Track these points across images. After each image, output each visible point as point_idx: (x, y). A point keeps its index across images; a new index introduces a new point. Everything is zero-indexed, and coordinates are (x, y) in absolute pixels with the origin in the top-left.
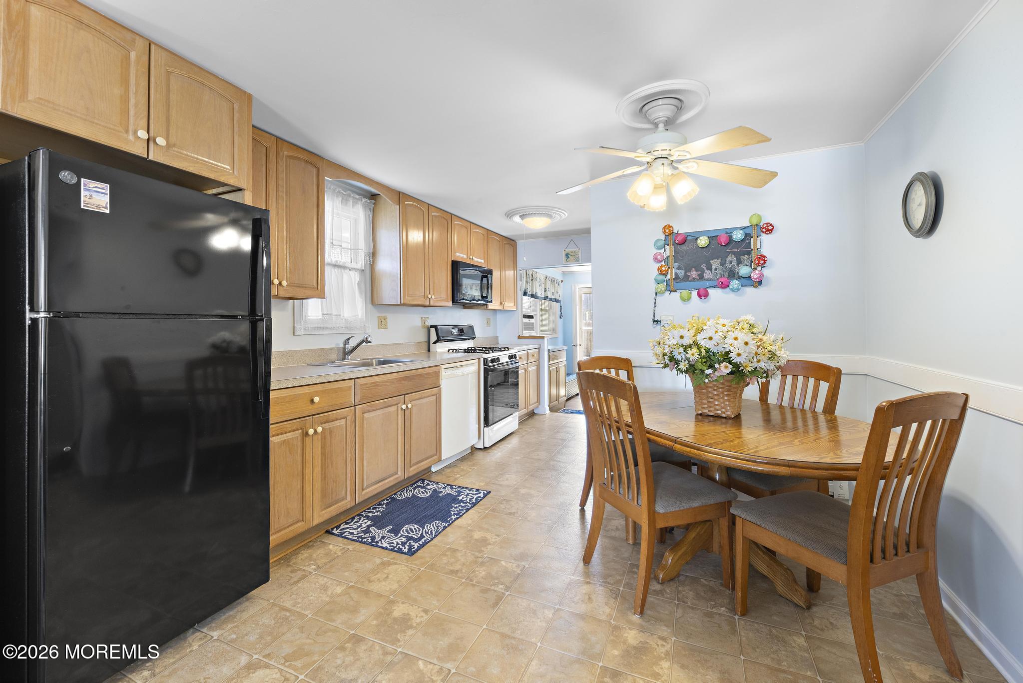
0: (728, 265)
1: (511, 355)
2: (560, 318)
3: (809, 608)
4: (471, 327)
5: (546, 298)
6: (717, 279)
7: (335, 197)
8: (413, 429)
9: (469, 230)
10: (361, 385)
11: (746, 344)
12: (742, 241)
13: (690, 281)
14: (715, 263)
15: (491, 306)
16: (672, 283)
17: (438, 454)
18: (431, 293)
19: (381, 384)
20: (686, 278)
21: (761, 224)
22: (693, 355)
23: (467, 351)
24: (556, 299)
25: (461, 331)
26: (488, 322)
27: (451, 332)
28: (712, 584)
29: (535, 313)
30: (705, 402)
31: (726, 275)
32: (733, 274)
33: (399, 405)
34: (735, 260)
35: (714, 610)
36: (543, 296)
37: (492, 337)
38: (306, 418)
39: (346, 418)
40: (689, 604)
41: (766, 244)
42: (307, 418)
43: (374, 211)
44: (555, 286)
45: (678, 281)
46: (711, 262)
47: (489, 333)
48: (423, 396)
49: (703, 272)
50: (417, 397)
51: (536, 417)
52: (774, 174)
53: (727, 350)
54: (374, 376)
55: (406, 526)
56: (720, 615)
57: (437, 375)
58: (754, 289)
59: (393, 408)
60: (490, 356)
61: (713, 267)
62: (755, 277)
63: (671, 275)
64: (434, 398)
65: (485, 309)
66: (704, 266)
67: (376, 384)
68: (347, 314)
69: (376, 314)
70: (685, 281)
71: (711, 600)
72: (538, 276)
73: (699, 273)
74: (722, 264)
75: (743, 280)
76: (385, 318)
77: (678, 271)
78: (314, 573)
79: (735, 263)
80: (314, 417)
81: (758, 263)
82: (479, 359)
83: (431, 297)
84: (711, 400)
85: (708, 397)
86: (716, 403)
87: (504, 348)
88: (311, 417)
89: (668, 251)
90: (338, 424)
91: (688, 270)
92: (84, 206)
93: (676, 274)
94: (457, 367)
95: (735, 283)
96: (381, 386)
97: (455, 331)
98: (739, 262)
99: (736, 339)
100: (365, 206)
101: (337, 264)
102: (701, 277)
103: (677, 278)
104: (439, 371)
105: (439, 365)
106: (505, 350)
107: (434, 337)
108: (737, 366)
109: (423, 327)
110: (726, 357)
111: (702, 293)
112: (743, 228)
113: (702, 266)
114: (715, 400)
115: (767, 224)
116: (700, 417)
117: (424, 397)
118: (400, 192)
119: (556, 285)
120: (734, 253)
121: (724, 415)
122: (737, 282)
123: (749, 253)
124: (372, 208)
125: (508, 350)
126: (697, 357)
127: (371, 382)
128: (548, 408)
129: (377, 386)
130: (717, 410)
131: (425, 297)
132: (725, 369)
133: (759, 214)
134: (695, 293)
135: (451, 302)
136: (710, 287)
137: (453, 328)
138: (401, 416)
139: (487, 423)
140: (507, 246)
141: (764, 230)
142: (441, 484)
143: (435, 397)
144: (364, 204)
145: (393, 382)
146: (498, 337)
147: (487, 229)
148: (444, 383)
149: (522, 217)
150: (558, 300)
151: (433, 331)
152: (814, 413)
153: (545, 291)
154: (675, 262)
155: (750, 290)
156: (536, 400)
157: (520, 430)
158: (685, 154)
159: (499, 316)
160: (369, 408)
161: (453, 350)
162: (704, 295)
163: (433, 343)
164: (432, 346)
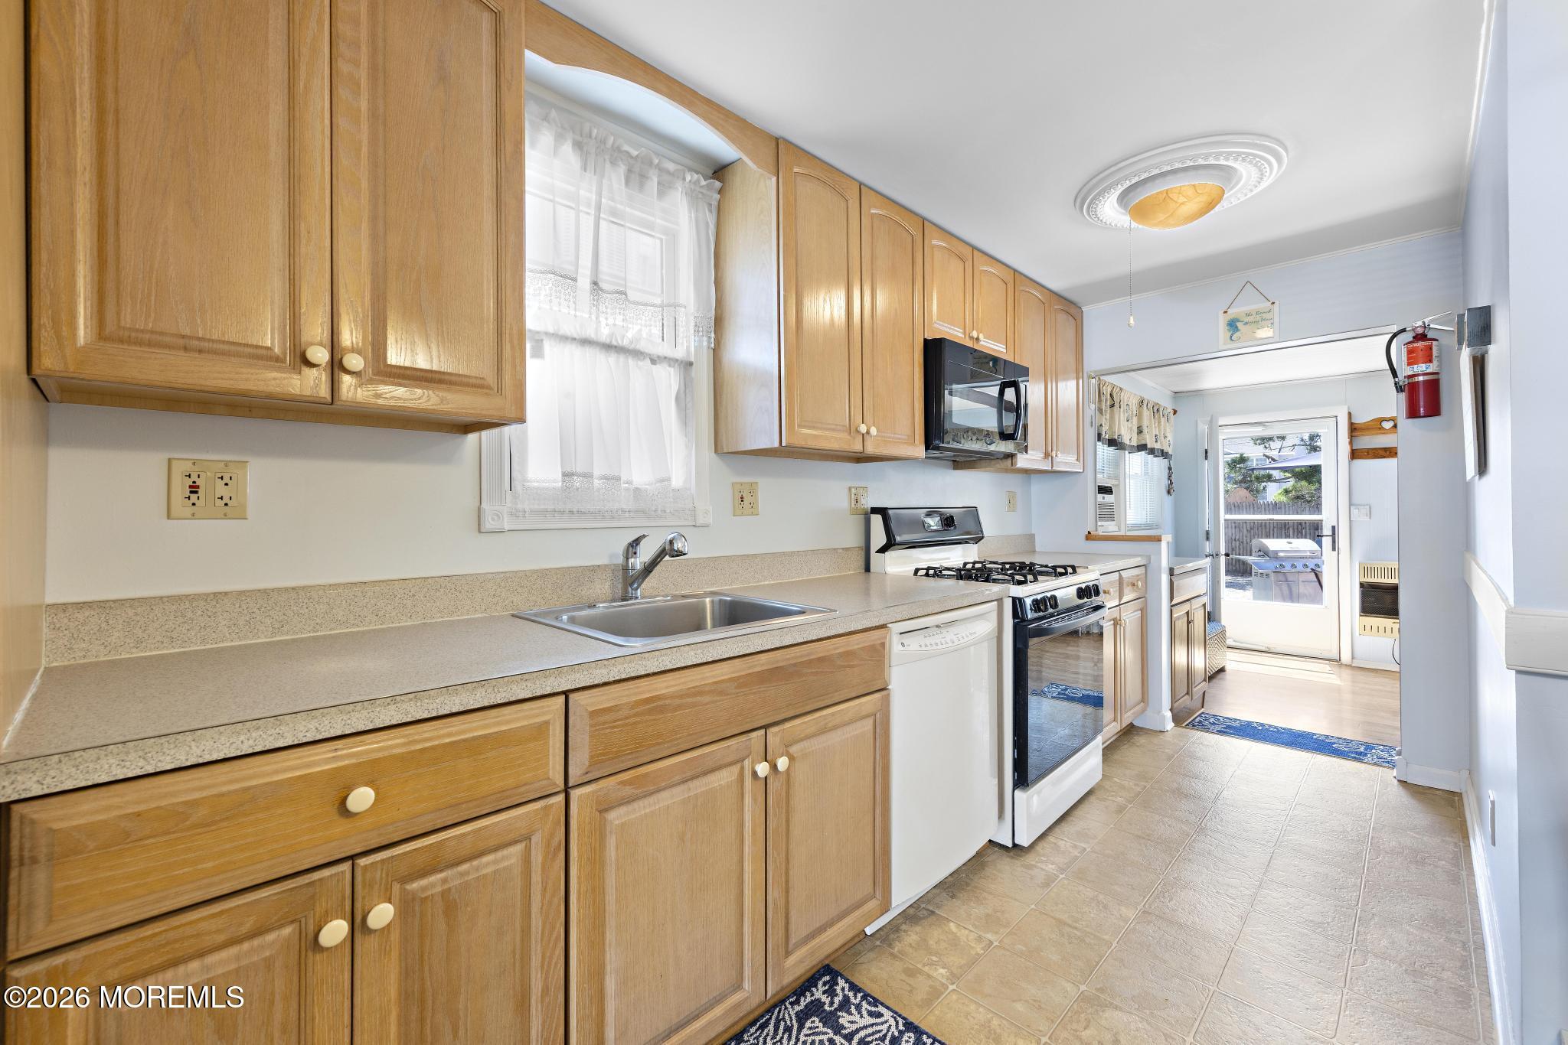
1: (1083, 586)
2: (1169, 492)
4: (973, 512)
5: (1142, 447)
7: (608, 165)
8: (796, 831)
9: (969, 264)
10: (593, 714)
15: (1022, 461)
17: (879, 894)
18: (868, 417)
19: (677, 701)
23: (965, 574)
24: (1162, 451)
25: (948, 522)
26: (1011, 501)
27: (923, 523)
29: (1116, 482)
33: (747, 762)
36: (1134, 443)
37: (1020, 535)
38: (316, 876)
39: (527, 838)
42: (326, 873)
43: (720, 212)
44: (1159, 422)
47: (1014, 526)
48: (830, 725)
50: (812, 730)
51: (1141, 740)
54: (654, 674)
57: (878, 654)
59: (725, 777)
60: (1029, 592)
64: (868, 724)
65: (1006, 471)
67: (655, 706)
68: (640, 474)
69: (728, 477)
72: (1124, 397)
76: (752, 489)
80: (362, 862)
82: (1000, 601)
83: (868, 432)
87: (1064, 567)
88: (346, 867)
90: (489, 870)
94: (938, 626)
96: (679, 707)
97: (933, 522)
100: (693, 197)
101: (614, 343)
104: (883, 645)
105: (884, 626)
106: (1066, 573)
107: (879, 538)
109: (855, 512)
117: (835, 728)
118: (777, 139)
119: (1162, 419)
124: (715, 203)
125: (1074, 571)
127: (634, 699)
128: (1169, 714)
129: (662, 710)
131: (853, 431)
135: (923, 447)
137: (928, 515)
138: (755, 800)
139: (1022, 778)
140: (1062, 317)
143: (869, 722)
144: (692, 191)
145: (721, 693)
146: (1034, 535)
147: (1015, 271)
148: (898, 679)
150: (1167, 453)
151: (877, 521)
153: (1140, 431)
156: (1139, 697)
157: (1107, 784)
159: (1037, 487)
160: (628, 791)
161: (928, 569)
163: (877, 552)
164: (875, 557)
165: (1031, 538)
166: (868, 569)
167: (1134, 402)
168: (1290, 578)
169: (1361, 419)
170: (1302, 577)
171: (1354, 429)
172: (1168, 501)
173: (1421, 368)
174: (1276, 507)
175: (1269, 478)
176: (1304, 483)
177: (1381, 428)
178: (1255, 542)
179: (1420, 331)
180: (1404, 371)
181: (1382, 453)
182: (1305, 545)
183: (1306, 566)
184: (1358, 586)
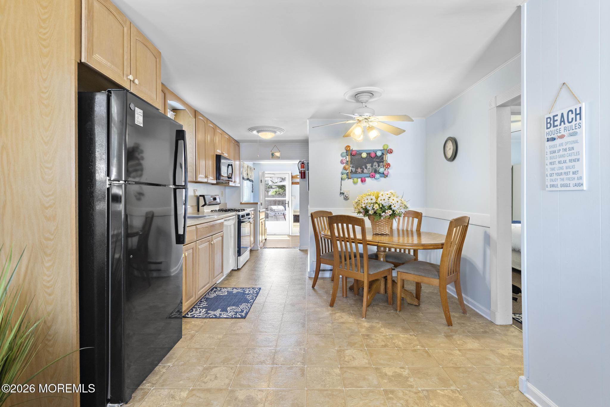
0: (374, 167)
1: (247, 213)
2: (252, 192)
3: (419, 305)
5: (248, 179)
6: (370, 173)
9: (222, 135)
11: (397, 202)
12: (381, 156)
13: (358, 174)
14: (369, 166)
16: (349, 174)
17: (222, 272)
18: (208, 173)
20: (356, 172)
21: (388, 149)
22: (376, 207)
24: (252, 180)
25: (215, 199)
28: (384, 305)
30: (378, 228)
31: (373, 172)
32: (376, 171)
33: (210, 241)
34: (377, 165)
35: (389, 312)
36: (246, 178)
39: (193, 248)
40: (380, 312)
41: (389, 158)
44: (252, 173)
45: (352, 173)
46: (367, 165)
49: (363, 169)
50: (216, 237)
52: (404, 131)
53: (390, 205)
55: (228, 308)
56: (392, 313)
58: (384, 178)
61: (368, 168)
62: (386, 173)
63: (349, 171)
64: (221, 238)
66: (364, 167)
70: (355, 174)
71: (386, 309)
73: (362, 170)
74: (372, 166)
75: (381, 174)
77: (352, 169)
78: (197, 334)
79: (377, 166)
81: (387, 167)
82: (236, 216)
84: (380, 227)
85: (379, 226)
86: (382, 228)
89: (348, 158)
91: (357, 168)
92: (137, 123)
93: (351, 170)
94: (228, 220)
95: (377, 176)
97: (212, 199)
98: (379, 166)
99: (393, 200)
102: (363, 172)
103: (352, 172)
107: (202, 203)
108: (394, 211)
109: (194, 196)
110: (390, 207)
111: (363, 180)
112: (381, 150)
113: (363, 167)
114: (382, 227)
115: (390, 149)
116: (375, 235)
117: (218, 237)
118: (195, 111)
120: (377, 161)
121: (385, 234)
122: (378, 175)
123: (383, 162)
124: (174, 118)
125: (244, 210)
126: (378, 208)
127: (201, 227)
128: (259, 246)
130: (382, 231)
131: (206, 177)
132: (389, 212)
133: (388, 144)
134: (359, 180)
135: (216, 181)
136: (366, 177)
137: (210, 197)
138: (211, 248)
139: (239, 254)
140: (237, 146)
141: (389, 152)
142: (229, 288)
147: (230, 136)
149: (258, 132)
151: (201, 199)
152: (412, 231)
153: (247, 175)
154: (351, 164)
155: (383, 179)
157: (250, 259)
158: (376, 119)
160: (201, 243)
161: (215, 210)
162: (363, 181)
163: (201, 206)
164: (200, 208)
165: (226, 204)
166: (198, 211)
167: (246, 166)
168: (278, 217)
169: (294, 175)
170: (280, 217)
171: (292, 177)
172: (252, 194)
173: (303, 169)
174: (273, 196)
175: (271, 187)
176: (281, 190)
177: (297, 177)
178: (269, 207)
179: (303, 162)
180: (301, 169)
181: (297, 183)
182: (281, 207)
183: (281, 213)
184: (293, 215)
